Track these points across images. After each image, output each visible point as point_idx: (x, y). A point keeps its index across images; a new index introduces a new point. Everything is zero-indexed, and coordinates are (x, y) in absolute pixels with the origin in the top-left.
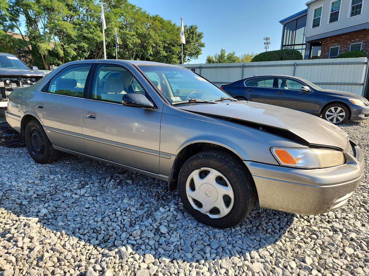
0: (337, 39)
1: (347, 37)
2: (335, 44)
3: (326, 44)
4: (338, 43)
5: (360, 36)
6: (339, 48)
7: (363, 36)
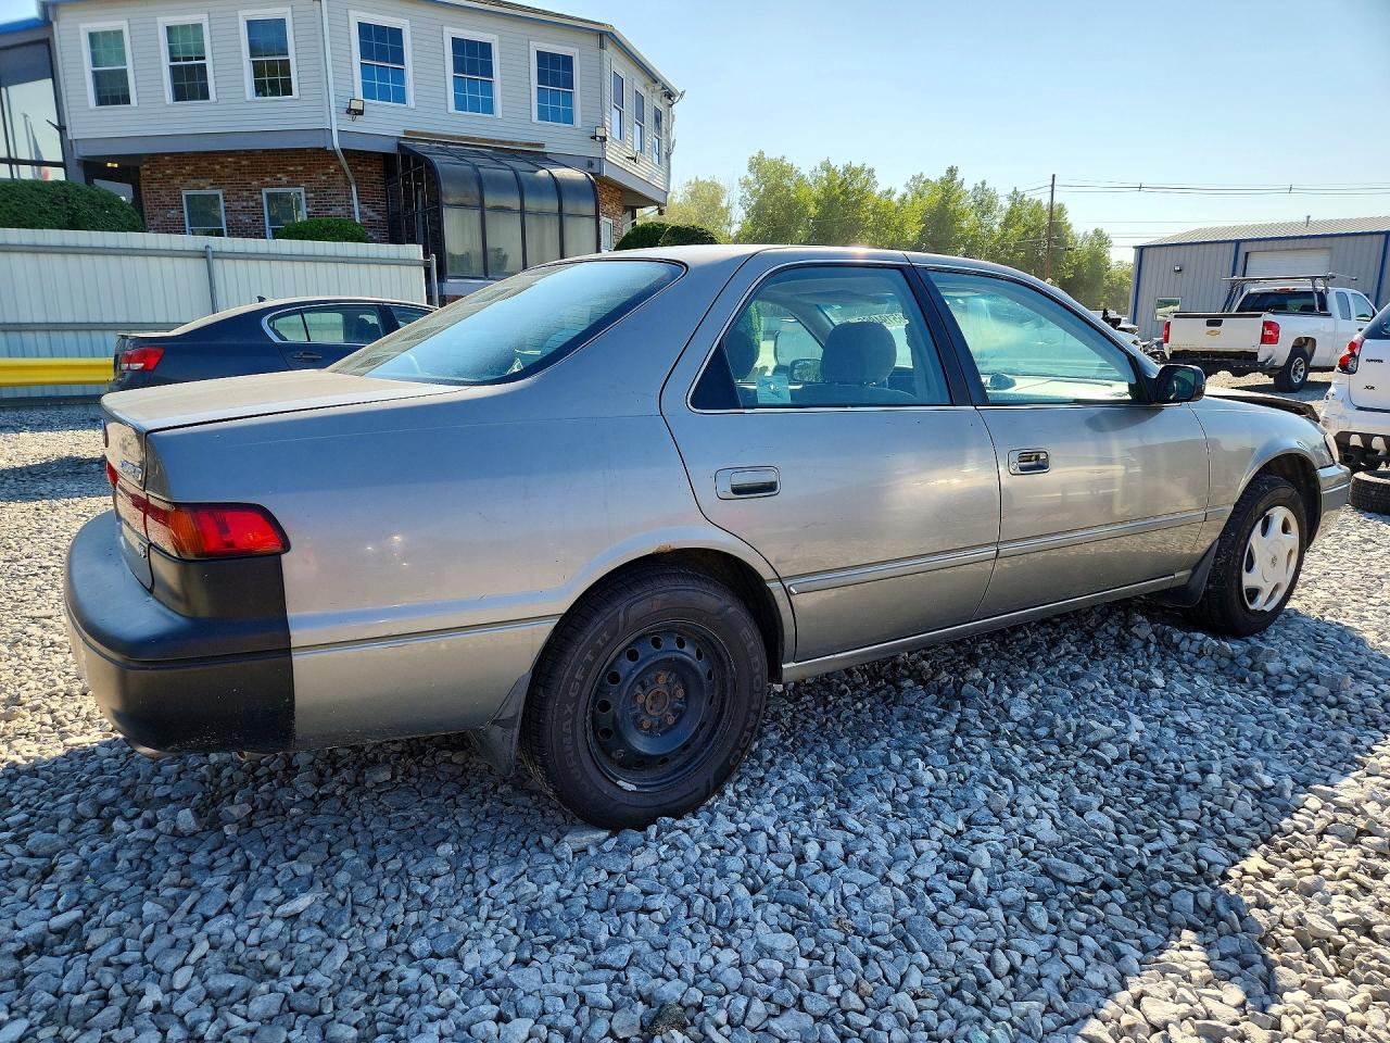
0: (205, 164)
1: (244, 163)
2: (202, 183)
3: (160, 175)
4: (212, 181)
5: (292, 169)
6: (221, 198)
7: (301, 168)
